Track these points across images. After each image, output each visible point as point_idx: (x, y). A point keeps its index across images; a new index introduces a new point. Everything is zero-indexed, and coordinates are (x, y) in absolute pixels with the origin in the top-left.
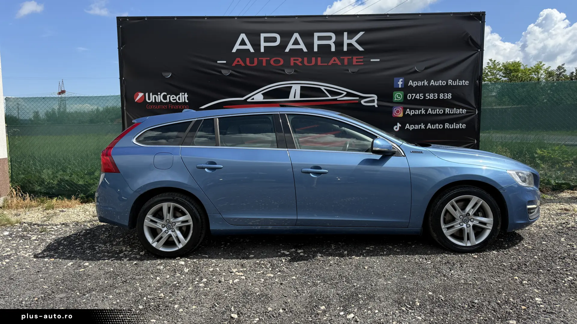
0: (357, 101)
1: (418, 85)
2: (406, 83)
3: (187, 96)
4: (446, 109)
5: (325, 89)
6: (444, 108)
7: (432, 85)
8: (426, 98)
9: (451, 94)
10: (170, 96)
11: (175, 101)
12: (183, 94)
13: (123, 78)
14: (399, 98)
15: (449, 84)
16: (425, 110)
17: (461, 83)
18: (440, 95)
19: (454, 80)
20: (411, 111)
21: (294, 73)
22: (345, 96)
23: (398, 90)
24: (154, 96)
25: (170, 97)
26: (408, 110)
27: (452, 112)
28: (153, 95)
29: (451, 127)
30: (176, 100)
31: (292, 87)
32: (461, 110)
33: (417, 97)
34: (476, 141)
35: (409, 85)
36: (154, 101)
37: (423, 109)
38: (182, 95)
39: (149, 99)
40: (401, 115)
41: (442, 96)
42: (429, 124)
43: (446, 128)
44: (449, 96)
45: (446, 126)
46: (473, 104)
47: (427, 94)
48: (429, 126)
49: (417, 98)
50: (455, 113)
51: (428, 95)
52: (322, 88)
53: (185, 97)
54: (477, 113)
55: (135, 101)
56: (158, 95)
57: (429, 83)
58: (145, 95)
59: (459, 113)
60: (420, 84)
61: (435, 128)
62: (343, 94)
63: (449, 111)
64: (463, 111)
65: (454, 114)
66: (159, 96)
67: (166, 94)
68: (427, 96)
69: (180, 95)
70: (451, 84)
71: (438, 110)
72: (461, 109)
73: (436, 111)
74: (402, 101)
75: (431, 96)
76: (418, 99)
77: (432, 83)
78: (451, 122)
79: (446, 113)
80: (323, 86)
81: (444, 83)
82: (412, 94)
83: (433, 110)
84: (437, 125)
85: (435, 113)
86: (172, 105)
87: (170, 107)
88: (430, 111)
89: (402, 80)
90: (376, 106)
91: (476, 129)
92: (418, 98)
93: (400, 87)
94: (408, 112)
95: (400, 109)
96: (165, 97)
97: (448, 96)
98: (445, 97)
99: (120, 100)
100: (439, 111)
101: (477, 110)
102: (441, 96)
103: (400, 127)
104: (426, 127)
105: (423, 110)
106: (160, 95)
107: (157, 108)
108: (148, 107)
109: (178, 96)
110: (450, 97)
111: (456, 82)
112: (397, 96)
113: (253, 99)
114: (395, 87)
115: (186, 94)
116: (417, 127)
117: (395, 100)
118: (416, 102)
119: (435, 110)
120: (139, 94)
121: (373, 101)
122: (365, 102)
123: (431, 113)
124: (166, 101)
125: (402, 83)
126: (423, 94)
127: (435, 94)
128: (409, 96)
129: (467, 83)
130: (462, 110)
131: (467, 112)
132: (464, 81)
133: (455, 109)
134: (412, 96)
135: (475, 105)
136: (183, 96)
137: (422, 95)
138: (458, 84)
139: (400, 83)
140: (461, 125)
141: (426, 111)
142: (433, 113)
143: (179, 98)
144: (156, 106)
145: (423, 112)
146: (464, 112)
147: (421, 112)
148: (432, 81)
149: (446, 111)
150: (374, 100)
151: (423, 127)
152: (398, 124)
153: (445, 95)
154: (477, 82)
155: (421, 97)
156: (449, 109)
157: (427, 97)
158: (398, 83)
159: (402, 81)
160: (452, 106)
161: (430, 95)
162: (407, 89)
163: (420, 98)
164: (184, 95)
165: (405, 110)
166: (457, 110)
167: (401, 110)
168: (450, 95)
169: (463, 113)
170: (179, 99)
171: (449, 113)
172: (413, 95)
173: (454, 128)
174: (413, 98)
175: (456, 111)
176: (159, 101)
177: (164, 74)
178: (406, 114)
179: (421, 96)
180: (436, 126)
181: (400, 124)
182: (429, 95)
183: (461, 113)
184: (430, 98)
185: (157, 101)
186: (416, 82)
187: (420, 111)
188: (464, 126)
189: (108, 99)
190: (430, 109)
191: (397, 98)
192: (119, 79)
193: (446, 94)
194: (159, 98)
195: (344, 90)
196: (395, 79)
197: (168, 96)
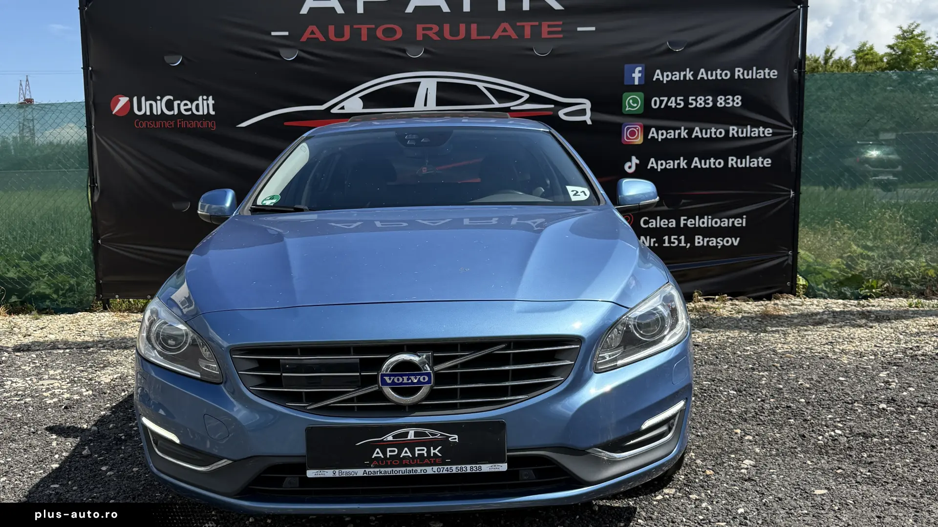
0: (551, 113)
1: (674, 79)
2: (648, 74)
3: (213, 102)
4: (731, 128)
5: (486, 88)
6: (726, 127)
7: (702, 78)
8: (690, 106)
9: (740, 98)
10: (179, 102)
11: (190, 113)
12: (205, 97)
13: (90, 68)
14: (635, 105)
15: (736, 77)
16: (686, 131)
17: (762, 74)
18: (719, 98)
19: (748, 68)
20: (660, 132)
21: (426, 56)
22: (526, 102)
23: (633, 89)
24: (148, 103)
25: (179, 105)
26: (653, 130)
27: (742, 133)
28: (146, 100)
29: (741, 163)
30: (190, 109)
31: (419, 83)
32: (761, 129)
33: (671, 103)
34: (792, 193)
35: (654, 79)
36: (148, 113)
37: (683, 128)
38: (203, 100)
39: (140, 109)
40: (639, 140)
41: (722, 101)
42: (696, 159)
43: (730, 166)
44: (737, 101)
45: (730, 162)
46: (787, 116)
47: (691, 98)
48: (696, 162)
49: (671, 105)
50: (749, 135)
51: (692, 100)
52: (480, 86)
53: (208, 105)
54: (794, 135)
55: (114, 113)
56: (156, 101)
57: (695, 75)
58: (131, 101)
59: (757, 135)
60: (677, 76)
61: (707, 166)
62: (521, 97)
63: (737, 132)
64: (766, 132)
65: (746, 138)
66: (159, 102)
67: (172, 98)
68: (690, 101)
69: (198, 100)
70: (742, 77)
71: (713, 130)
72: (761, 127)
73: (711, 132)
74: (641, 111)
75: (700, 101)
76: (673, 107)
77: (702, 74)
78: (740, 154)
79: (731, 135)
80: (482, 82)
81: (726, 75)
82: (661, 98)
83: (704, 131)
84: (712, 160)
85: (708, 136)
86: (183, 121)
87: (180, 125)
88: (697, 132)
89: (640, 68)
90: (589, 122)
91: (793, 169)
92: (673, 105)
93: (636, 83)
94: (653, 133)
95: (637, 128)
96: (169, 105)
97: (733, 101)
98: (729, 103)
99: (84, 112)
100: (715, 132)
101: (795, 130)
102: (720, 101)
103: (636, 164)
104: (689, 164)
105: (685, 130)
106: (161, 100)
107: (156, 126)
108: (138, 125)
109: (195, 103)
110: (737, 103)
111: (750, 72)
112: (631, 101)
113: (343, 108)
114: (626, 83)
115: (211, 98)
116: (671, 165)
117: (627, 109)
118: (668, 113)
119: (709, 131)
120: (120, 98)
121: (582, 112)
122: (566, 114)
123: (700, 136)
124: (171, 113)
125: (640, 75)
126: (682, 98)
127: (707, 98)
128: (655, 101)
129: (773, 74)
130: (763, 129)
131: (774, 134)
132: (767, 71)
133: (749, 127)
134: (661, 102)
135: (791, 119)
136: (205, 102)
137: (680, 100)
138: (754, 77)
139: (637, 75)
140: (760, 159)
141: (690, 131)
142: (704, 136)
143: (197, 105)
144: (152, 123)
145: (684, 134)
146: (769, 134)
147: (680, 134)
148: (702, 70)
149: (731, 132)
150: (585, 109)
151: (683, 164)
152: (634, 159)
153: (729, 99)
154: (795, 71)
155: (680, 104)
156: (736, 129)
157: (692, 104)
158: (633, 75)
159: (640, 72)
160: (742, 122)
161: (698, 99)
162: (650, 88)
163: (678, 107)
164: (207, 99)
165: (646, 130)
166: (753, 130)
167: (638, 130)
168: (738, 98)
169: (765, 136)
170: (198, 110)
171: (736, 136)
172: (663, 100)
173: (748, 166)
174: (663, 106)
175: (751, 132)
176: (159, 113)
177: (168, 59)
178: (649, 137)
179: (678, 102)
180: (710, 163)
181: (637, 158)
182: (696, 100)
183: (762, 135)
184: (698, 105)
185: (155, 113)
186: (669, 74)
187: (677, 132)
188: (767, 162)
189: (60, 108)
190: (697, 129)
191: (630, 106)
192: (82, 70)
193: (731, 97)
194: (159, 107)
195: (524, 90)
196: (627, 67)
197: (176, 103)
